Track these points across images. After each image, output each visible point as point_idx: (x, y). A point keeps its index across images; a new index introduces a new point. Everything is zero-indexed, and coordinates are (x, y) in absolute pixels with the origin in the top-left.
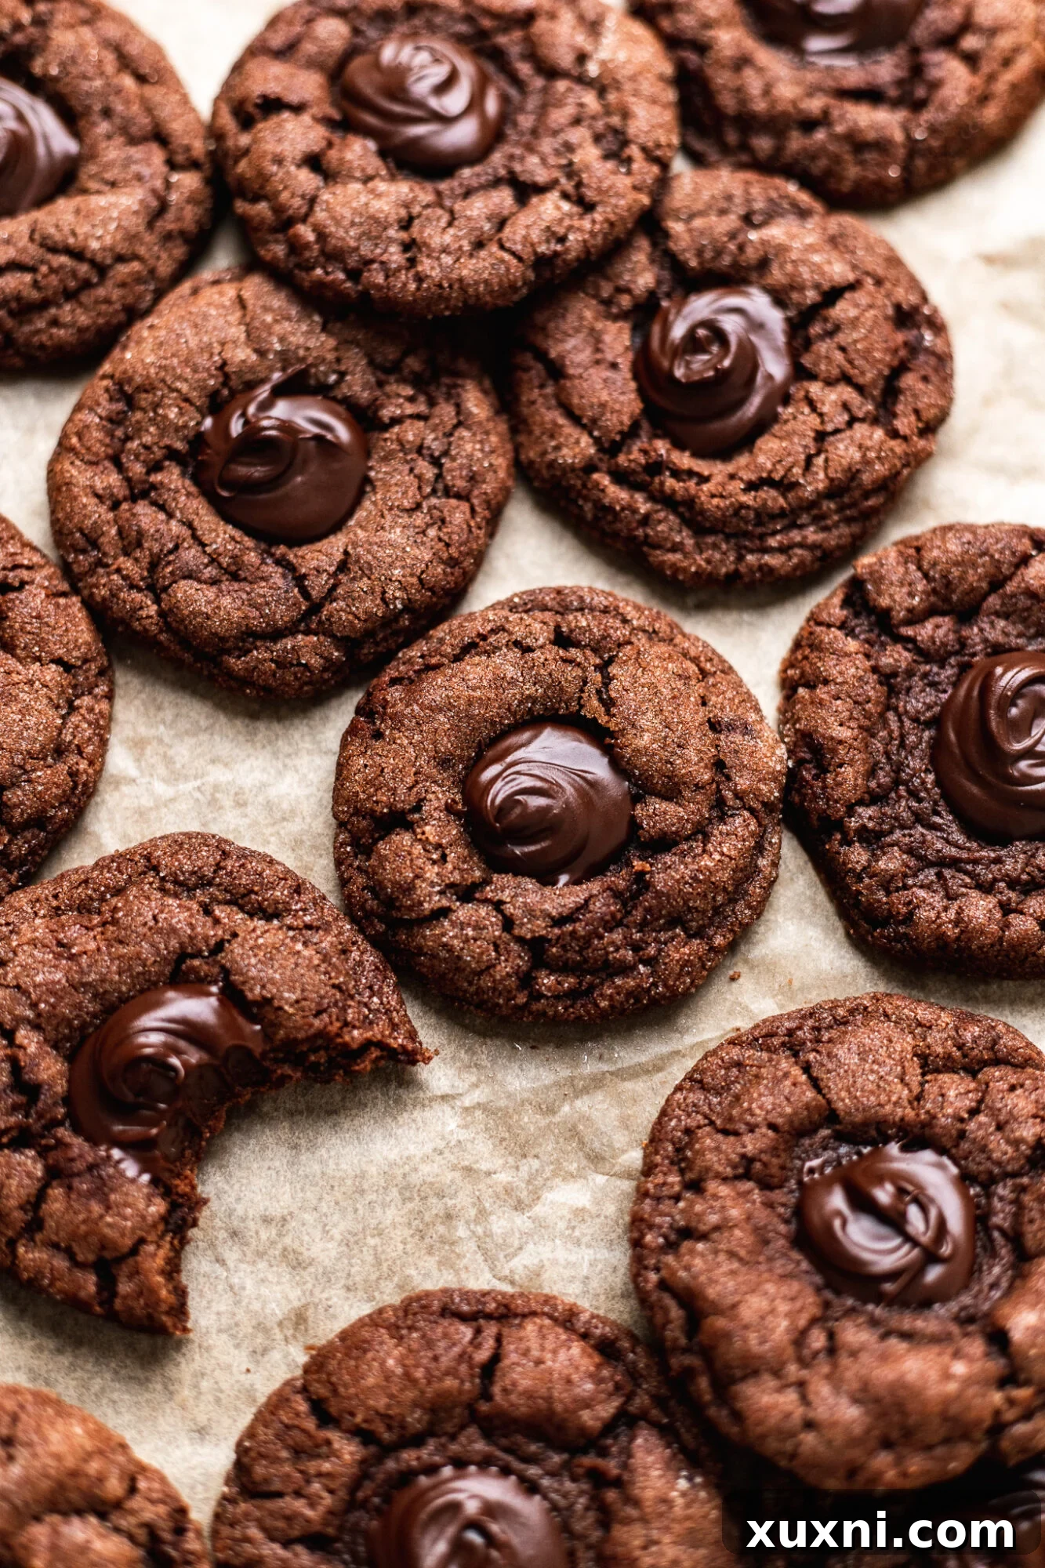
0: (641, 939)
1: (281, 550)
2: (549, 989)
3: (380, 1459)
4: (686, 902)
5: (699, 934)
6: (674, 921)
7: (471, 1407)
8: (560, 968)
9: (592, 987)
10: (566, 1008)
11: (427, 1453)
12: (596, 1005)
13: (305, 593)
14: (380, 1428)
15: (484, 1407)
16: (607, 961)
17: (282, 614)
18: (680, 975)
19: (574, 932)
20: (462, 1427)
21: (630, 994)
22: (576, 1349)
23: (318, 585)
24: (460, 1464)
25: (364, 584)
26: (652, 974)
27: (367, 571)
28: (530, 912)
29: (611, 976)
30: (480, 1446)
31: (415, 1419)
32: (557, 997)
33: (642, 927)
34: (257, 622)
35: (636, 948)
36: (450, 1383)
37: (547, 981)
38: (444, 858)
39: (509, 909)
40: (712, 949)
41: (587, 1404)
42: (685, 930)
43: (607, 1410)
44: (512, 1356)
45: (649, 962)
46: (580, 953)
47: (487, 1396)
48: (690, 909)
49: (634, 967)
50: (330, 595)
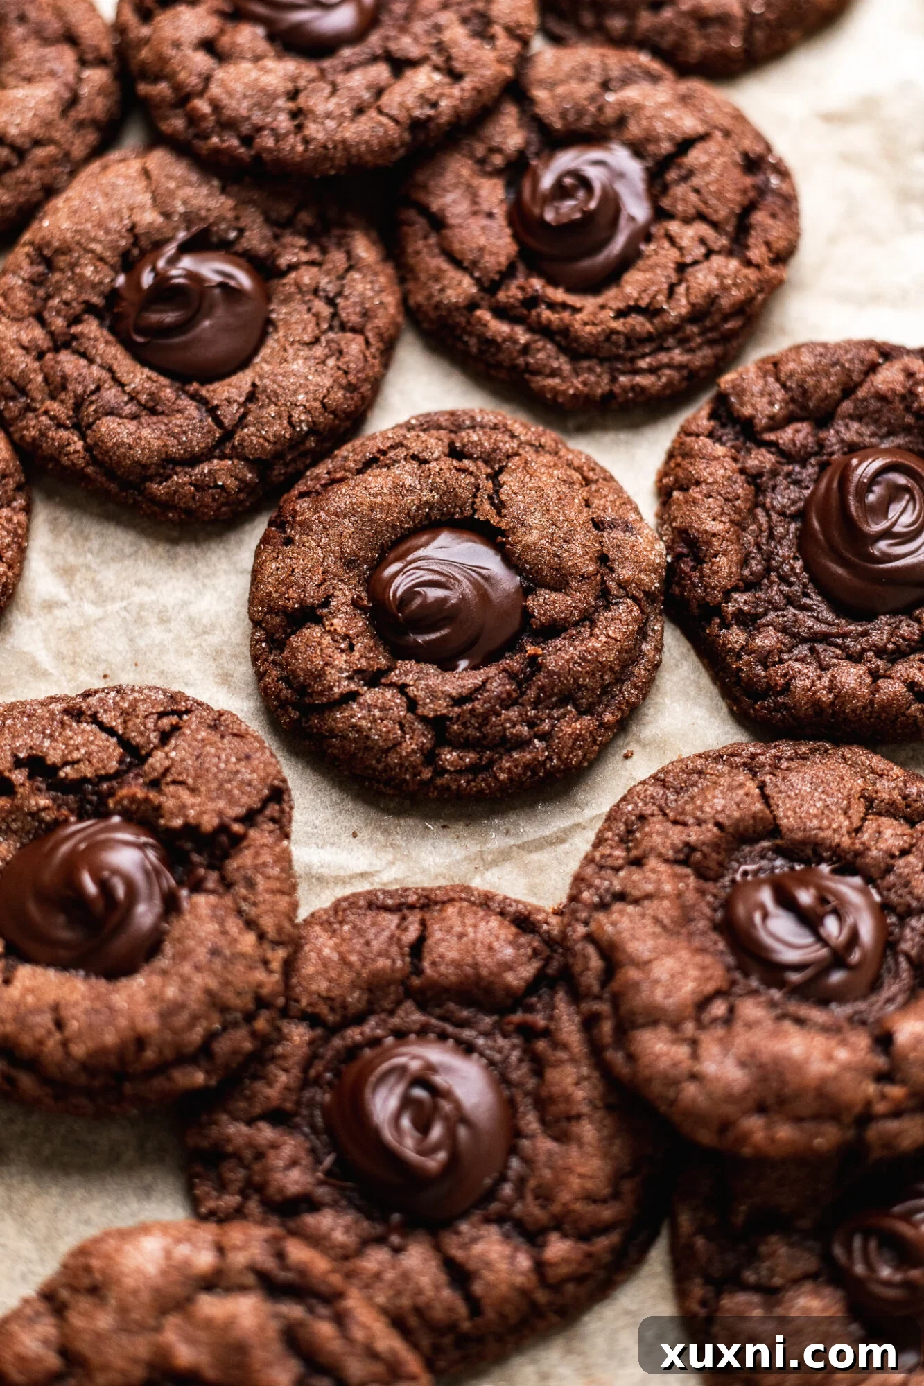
0: (536, 716)
1: (195, 386)
2: (451, 763)
3: (326, 1039)
4: (576, 681)
5: (589, 710)
6: (566, 698)
7: (404, 982)
8: (463, 744)
9: (491, 762)
10: (468, 782)
11: (371, 1027)
12: (496, 778)
13: (218, 421)
14: (323, 1009)
15: (416, 981)
17: (198, 441)
18: (572, 749)
20: (399, 1003)
21: (527, 766)
22: (494, 922)
23: (229, 414)
24: (401, 1035)
25: (272, 411)
26: (547, 748)
27: (273, 398)
28: (433, 695)
29: (509, 751)
30: (417, 1017)
31: (355, 998)
32: (460, 772)
33: (536, 704)
34: (175, 449)
35: (531, 724)
36: (382, 963)
37: (449, 756)
39: (412, 691)
40: (602, 725)
41: (508, 966)
43: (527, 971)
44: (437, 933)
46: (479, 729)
47: (419, 971)
48: (580, 687)
49: (529, 742)
50: (241, 422)
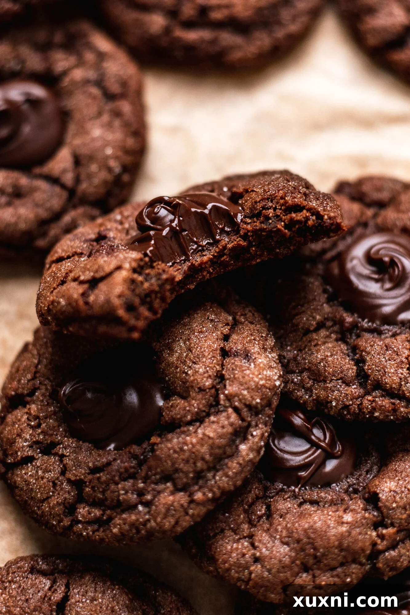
16: (119, 500)
19: (99, 478)
38: (39, 426)
42: (175, 485)
45: (147, 504)
